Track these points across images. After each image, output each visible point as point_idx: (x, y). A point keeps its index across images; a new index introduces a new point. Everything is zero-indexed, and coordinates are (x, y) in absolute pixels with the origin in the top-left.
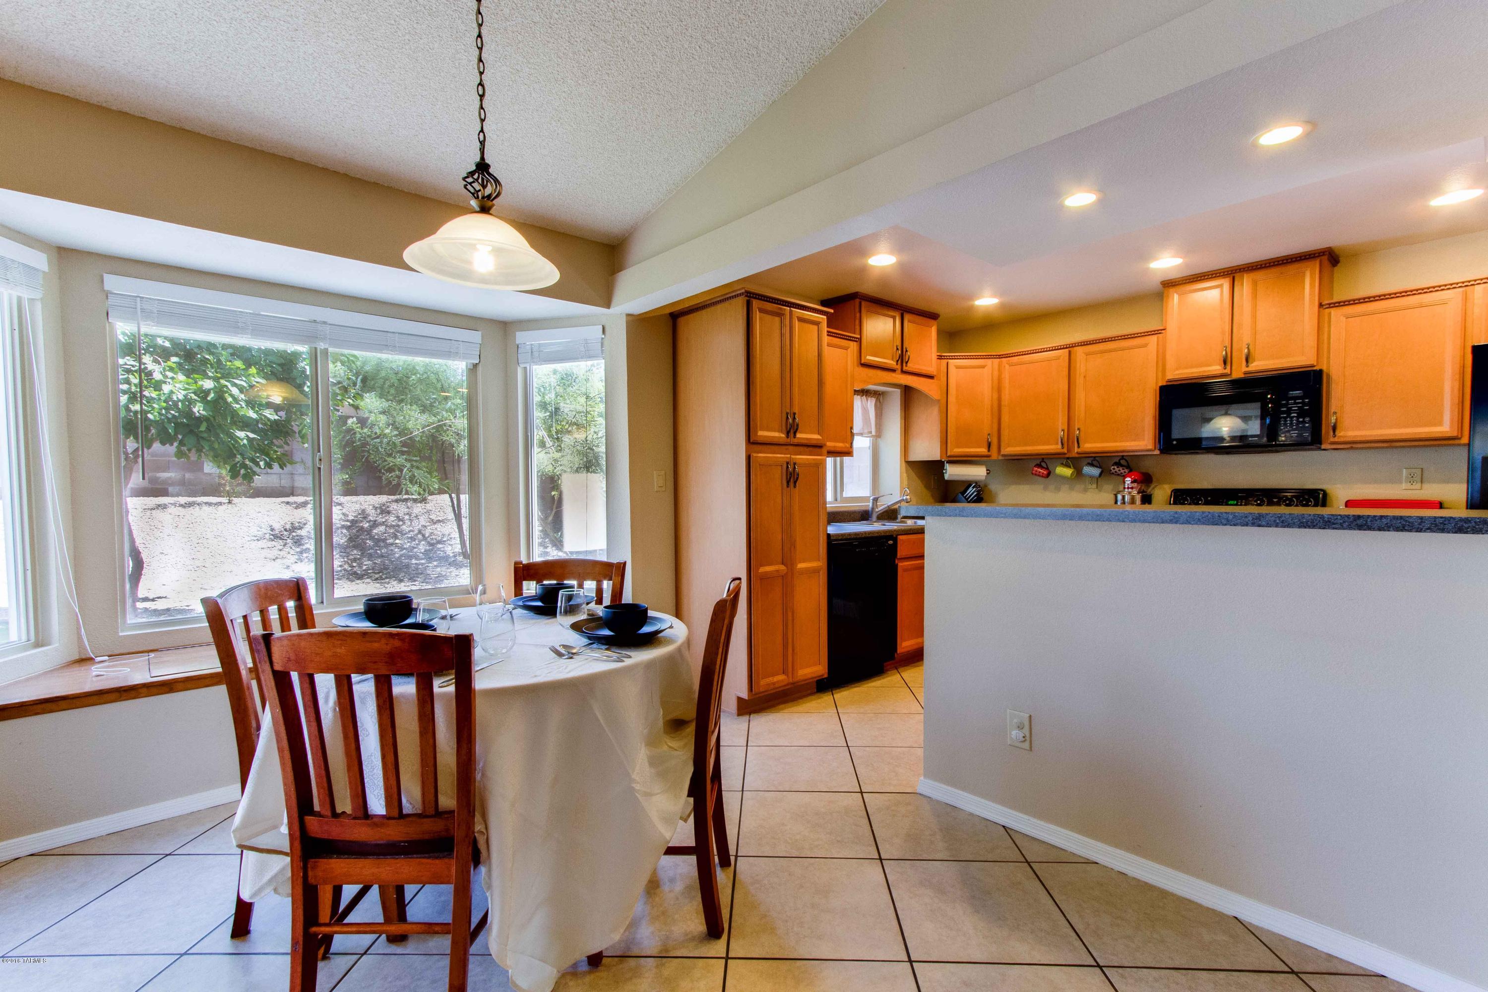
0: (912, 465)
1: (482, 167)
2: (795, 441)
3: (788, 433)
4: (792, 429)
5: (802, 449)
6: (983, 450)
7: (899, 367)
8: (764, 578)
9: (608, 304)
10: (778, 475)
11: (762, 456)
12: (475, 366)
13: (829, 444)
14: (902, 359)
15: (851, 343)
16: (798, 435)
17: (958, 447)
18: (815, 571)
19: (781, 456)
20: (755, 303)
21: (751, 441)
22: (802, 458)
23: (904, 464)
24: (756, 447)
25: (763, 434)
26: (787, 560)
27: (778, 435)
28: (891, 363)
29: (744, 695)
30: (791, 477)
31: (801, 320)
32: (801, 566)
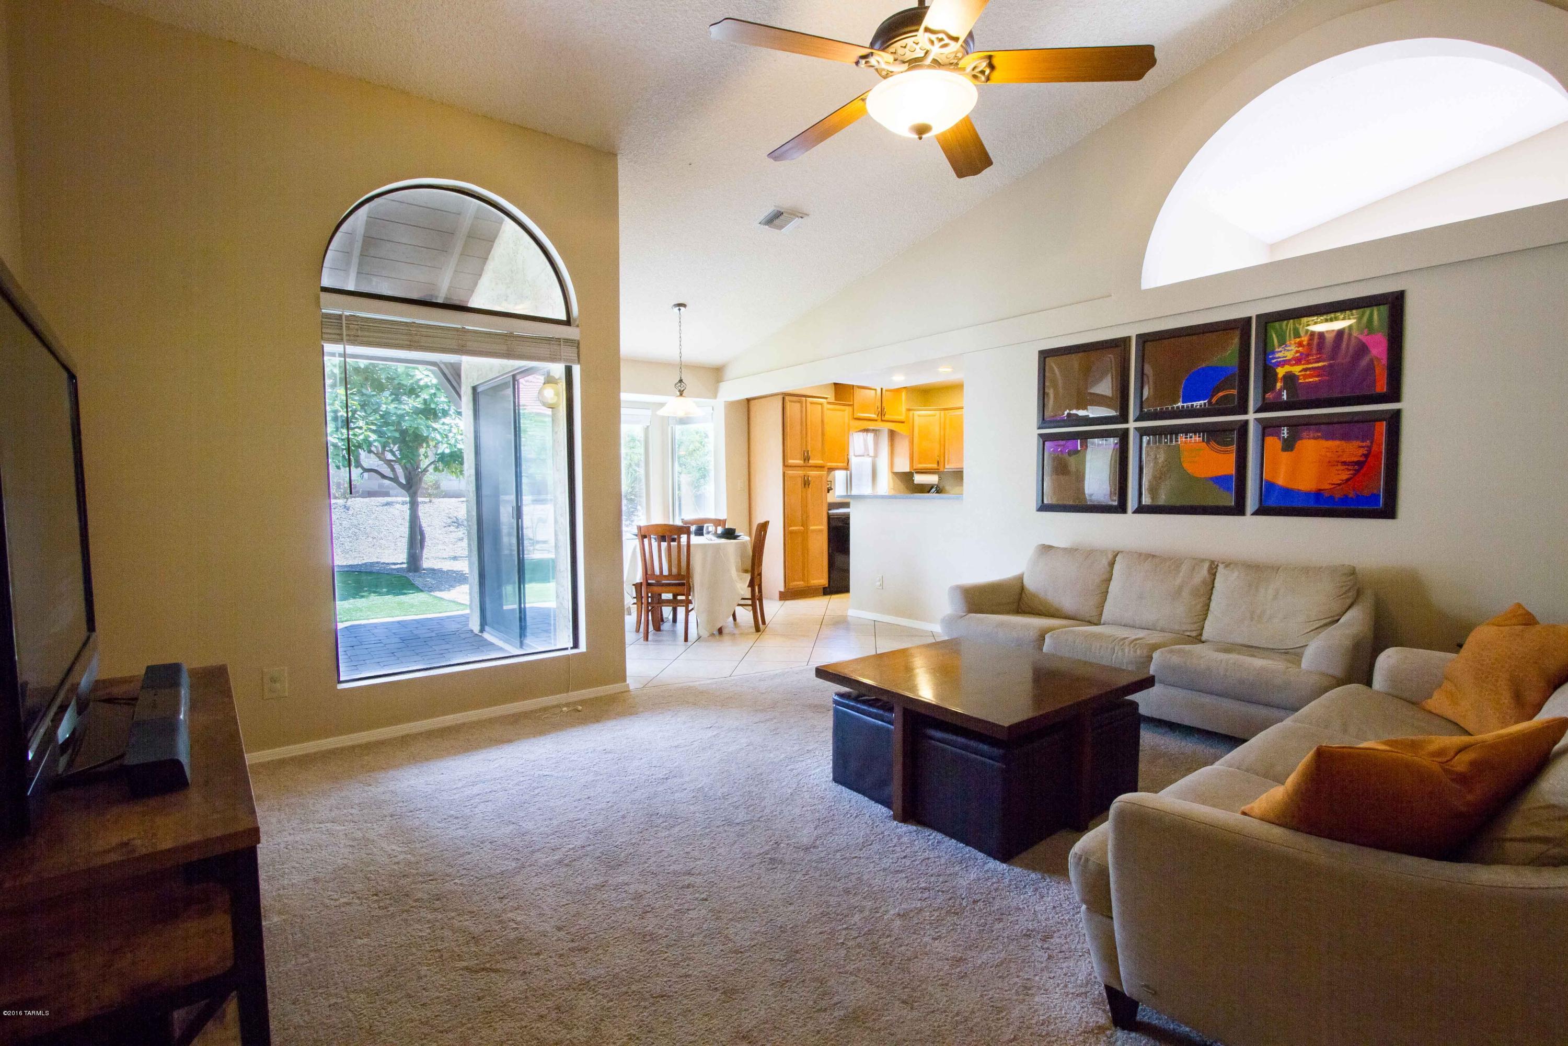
0: (896, 474)
1: (681, 381)
2: (809, 465)
3: (805, 460)
4: (806, 459)
5: (812, 468)
6: (935, 466)
7: (879, 418)
8: (791, 533)
9: (715, 397)
10: (800, 482)
11: (790, 472)
12: (648, 427)
13: (829, 464)
14: (882, 413)
15: (847, 408)
16: (810, 461)
17: (920, 463)
18: (821, 531)
19: (800, 473)
20: (787, 398)
21: (785, 465)
22: (813, 473)
23: (891, 474)
24: (787, 468)
25: (791, 462)
26: (805, 524)
27: (800, 462)
28: (873, 416)
29: (782, 590)
30: (806, 483)
31: (812, 403)
32: (812, 528)
